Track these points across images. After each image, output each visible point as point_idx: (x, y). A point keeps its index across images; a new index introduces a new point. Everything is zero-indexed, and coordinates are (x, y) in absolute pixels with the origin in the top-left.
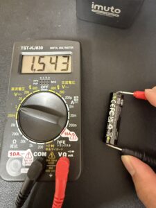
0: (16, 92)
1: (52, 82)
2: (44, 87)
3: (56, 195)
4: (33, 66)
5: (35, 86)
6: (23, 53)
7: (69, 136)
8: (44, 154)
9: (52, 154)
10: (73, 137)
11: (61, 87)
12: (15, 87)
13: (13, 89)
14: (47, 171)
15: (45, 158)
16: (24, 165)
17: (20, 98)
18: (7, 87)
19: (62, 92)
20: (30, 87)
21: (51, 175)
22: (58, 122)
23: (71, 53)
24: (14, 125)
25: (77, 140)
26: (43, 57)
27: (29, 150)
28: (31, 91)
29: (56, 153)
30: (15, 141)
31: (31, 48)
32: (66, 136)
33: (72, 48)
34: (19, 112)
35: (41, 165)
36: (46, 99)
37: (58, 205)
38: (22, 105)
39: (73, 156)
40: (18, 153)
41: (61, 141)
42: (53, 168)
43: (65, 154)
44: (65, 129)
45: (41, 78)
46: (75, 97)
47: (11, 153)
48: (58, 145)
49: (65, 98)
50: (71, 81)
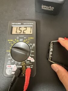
0: (10, 41)
1: (24, 38)
2: (21, 40)
3: (25, 82)
4: (16, 31)
5: (17, 39)
6: (13, 26)
7: (31, 60)
8: (21, 67)
9: (24, 67)
11: (28, 40)
12: (9, 39)
14: (22, 73)
15: (21, 68)
16: (13, 71)
17: (12, 44)
18: (6, 40)
19: (28, 42)
20: (15, 39)
21: (23, 75)
22: (26, 54)
23: (32, 26)
24: (9, 55)
25: (34, 61)
26: (21, 27)
27: (15, 65)
28: (16, 41)
29: (26, 66)
31: (16, 24)
32: (30, 60)
33: (33, 24)
34: (11, 50)
35: (20, 71)
36: (22, 44)
37: (26, 86)
38: (12, 47)
39: (32, 68)
40: (11, 66)
41: (28, 61)
42: (24, 72)
43: (29, 67)
44: (29, 57)
45: (20, 36)
46: (33, 44)
47: (8, 66)
48: (26, 63)
49: (30, 45)
50: (32, 38)
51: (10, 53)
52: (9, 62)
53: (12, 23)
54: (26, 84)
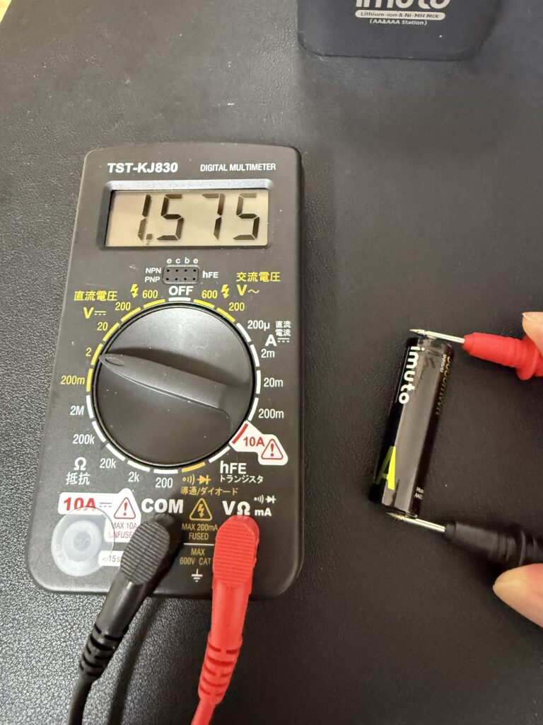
0: (88, 304)
2: (178, 291)
3: (214, 639)
4: (143, 223)
5: (150, 286)
6: (115, 185)
7: (258, 450)
8: (177, 507)
10: (273, 453)
11: (233, 291)
12: (86, 289)
13: (79, 296)
14: (184, 561)
15: (177, 519)
16: (109, 539)
17: (103, 326)
19: (239, 307)
20: (134, 288)
21: (197, 576)
22: (222, 402)
23: (266, 183)
24: (78, 410)
25: (284, 461)
27: (127, 493)
29: (215, 504)
30: (81, 463)
31: (141, 167)
32: (249, 449)
34: (98, 368)
35: (165, 536)
37: (219, 670)
38: (108, 347)
39: (270, 515)
40: (91, 500)
41: (232, 464)
42: (205, 552)
43: (244, 508)
44: (246, 426)
45: (169, 261)
46: (279, 324)
47: (68, 501)
48: (222, 478)
49: (249, 327)
50: (267, 274)
51: (88, 398)
52: (83, 468)
53: (109, 164)
54: (219, 650)
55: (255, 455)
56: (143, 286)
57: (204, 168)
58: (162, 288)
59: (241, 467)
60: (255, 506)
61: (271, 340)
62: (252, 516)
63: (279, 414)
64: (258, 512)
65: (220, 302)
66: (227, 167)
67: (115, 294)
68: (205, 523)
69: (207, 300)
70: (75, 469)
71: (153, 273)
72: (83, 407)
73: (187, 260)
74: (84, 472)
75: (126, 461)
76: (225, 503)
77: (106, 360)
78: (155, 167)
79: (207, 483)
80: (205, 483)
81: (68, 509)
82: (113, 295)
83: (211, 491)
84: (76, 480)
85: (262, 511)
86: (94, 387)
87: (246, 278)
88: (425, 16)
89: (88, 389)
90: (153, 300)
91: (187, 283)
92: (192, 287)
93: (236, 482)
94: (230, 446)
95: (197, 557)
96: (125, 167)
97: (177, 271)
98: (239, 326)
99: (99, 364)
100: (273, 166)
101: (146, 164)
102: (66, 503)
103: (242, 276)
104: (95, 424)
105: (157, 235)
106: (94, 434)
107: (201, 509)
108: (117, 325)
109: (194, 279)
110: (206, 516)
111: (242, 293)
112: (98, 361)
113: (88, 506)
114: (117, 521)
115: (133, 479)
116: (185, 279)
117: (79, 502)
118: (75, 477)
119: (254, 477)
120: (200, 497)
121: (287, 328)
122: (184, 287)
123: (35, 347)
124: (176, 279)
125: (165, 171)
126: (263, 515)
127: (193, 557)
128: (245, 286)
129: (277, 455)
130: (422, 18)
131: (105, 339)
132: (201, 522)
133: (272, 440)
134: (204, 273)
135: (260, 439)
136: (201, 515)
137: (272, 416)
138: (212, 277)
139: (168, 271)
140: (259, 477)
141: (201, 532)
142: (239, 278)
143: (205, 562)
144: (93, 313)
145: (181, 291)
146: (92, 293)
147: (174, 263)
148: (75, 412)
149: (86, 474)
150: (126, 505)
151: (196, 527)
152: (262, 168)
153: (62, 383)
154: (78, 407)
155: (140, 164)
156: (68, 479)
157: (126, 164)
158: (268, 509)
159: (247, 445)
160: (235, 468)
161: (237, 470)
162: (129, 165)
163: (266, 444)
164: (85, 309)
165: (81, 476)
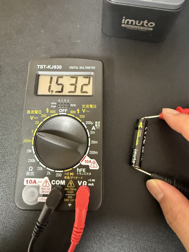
0: (32, 115)
3: (76, 225)
4: (50, 87)
5: (53, 109)
6: (40, 73)
7: (89, 164)
8: (63, 183)
10: (94, 165)
11: (81, 111)
12: (31, 110)
13: (28, 112)
14: (66, 200)
15: (63, 187)
16: (41, 193)
17: (37, 122)
19: (83, 116)
20: (47, 110)
21: (70, 205)
23: (92, 73)
25: (98, 168)
26: (61, 77)
27: (46, 178)
28: (49, 114)
29: (75, 182)
34: (36, 137)
37: (78, 234)
38: (39, 129)
39: (93, 185)
40: (35, 181)
41: (81, 169)
42: (72, 197)
43: (85, 183)
44: (85, 156)
45: (59, 100)
46: (96, 122)
47: (27, 181)
48: (78, 173)
49: (86, 124)
50: (92, 105)
51: (33, 147)
52: (32, 170)
53: (38, 65)
54: (77, 228)
55: (88, 166)
56: (50, 109)
57: (71, 68)
58: (57, 110)
59: (84, 170)
60: (88, 182)
61: (93, 128)
62: (87, 186)
63: (96, 153)
64: (89, 184)
65: (76, 115)
66: (79, 67)
67: (41, 111)
68: (72, 188)
69: (72, 114)
70: (29, 170)
71: (53, 104)
72: (31, 150)
73: (65, 100)
74: (32, 171)
75: (46, 168)
76: (79, 182)
77: (39, 134)
78: (54, 67)
79: (73, 175)
80: (72, 175)
81: (27, 183)
82: (40, 112)
83: (74, 177)
84: (30, 174)
85: (91, 184)
86: (35, 143)
87: (85, 107)
88: (146, 29)
89: (33, 144)
90: (54, 114)
91: (65, 108)
92: (67, 109)
93: (82, 175)
94: (80, 163)
95: (70, 199)
96: (43, 67)
97: (62, 104)
98: (83, 123)
99: (36, 135)
100: (94, 67)
101: (50, 66)
102: (27, 182)
103: (84, 106)
104: (35, 156)
105: (55, 91)
106: (35, 159)
107: (71, 183)
108: (42, 122)
109: (68, 107)
110: (73, 185)
111: (84, 112)
112: (36, 134)
113: (34, 183)
114: (44, 187)
115: (48, 174)
116: (65, 107)
117: (31, 181)
118: (29, 173)
119: (88, 173)
120: (70, 179)
121: (99, 124)
122: (64, 109)
123: (13, 126)
124: (62, 107)
125: (57, 68)
126: (91, 185)
127: (69, 199)
128: (85, 109)
129: (95, 166)
130: (145, 29)
131: (38, 127)
132: (71, 188)
133: (94, 161)
134: (71, 105)
135: (90, 161)
136: (71, 185)
137: (94, 153)
138: (74, 106)
139: (59, 104)
140: (90, 173)
141: (71, 191)
142: (83, 107)
143: (73, 200)
144: (34, 118)
145: (63, 111)
146: (33, 111)
147: (61, 101)
148: (28, 152)
149: (33, 172)
150: (46, 182)
151: (69, 189)
152: (91, 68)
153: (24, 142)
154: (29, 150)
155: (48, 66)
156: (27, 174)
157: (44, 65)
158: (93, 184)
159: (86, 163)
160: (82, 170)
161: (83, 171)
162: (45, 66)
163: (92, 162)
164: (31, 117)
165: (31, 173)
